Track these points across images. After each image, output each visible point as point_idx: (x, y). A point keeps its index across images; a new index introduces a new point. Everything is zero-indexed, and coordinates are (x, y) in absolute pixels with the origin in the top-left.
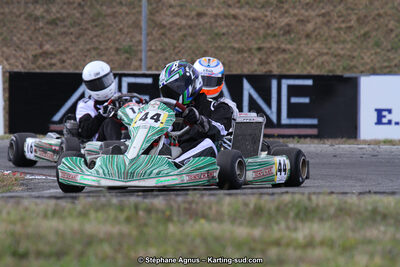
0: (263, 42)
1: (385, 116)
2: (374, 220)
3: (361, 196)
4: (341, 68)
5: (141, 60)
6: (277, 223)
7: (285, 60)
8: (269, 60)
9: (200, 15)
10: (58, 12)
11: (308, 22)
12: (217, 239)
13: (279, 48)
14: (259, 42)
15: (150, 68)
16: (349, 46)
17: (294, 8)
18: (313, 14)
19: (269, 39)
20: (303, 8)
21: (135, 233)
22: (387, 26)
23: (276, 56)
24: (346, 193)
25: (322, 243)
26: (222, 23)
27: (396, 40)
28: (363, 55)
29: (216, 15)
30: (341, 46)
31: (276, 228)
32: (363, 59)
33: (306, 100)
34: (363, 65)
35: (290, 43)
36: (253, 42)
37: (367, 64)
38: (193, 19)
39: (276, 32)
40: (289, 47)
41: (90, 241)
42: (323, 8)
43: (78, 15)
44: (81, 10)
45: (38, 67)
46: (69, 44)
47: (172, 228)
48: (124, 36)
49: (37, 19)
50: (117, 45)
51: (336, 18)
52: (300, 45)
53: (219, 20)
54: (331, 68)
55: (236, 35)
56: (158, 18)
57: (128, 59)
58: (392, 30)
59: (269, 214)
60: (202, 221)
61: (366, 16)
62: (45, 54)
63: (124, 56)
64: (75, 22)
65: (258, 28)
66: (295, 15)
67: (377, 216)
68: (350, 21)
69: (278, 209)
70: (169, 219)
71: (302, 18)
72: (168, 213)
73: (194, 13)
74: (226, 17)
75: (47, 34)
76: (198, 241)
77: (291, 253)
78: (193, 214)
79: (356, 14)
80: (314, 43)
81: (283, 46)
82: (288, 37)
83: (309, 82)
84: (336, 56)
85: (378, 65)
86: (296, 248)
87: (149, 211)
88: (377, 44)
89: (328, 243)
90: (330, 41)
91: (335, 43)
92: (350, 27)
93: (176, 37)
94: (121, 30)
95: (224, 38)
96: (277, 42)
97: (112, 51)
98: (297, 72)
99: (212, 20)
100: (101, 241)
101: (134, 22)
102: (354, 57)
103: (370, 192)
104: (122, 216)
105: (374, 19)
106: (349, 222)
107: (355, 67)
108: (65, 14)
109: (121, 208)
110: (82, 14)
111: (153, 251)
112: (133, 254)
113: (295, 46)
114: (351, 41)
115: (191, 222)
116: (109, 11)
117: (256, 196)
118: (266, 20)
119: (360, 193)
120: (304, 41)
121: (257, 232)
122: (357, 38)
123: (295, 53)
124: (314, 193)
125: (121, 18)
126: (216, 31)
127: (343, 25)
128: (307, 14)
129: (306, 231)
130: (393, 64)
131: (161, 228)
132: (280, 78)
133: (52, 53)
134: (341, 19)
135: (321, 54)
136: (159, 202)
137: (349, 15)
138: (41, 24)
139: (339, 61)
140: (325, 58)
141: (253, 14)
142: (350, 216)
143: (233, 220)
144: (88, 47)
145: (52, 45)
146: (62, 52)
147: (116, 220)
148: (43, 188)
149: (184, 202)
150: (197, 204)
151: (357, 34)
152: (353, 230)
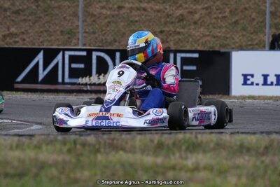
0: (164, 27)
1: (249, 80)
2: (242, 152)
3: (232, 135)
4: (218, 45)
5: (78, 39)
6: (174, 154)
7: (179, 39)
8: (168, 40)
9: (120, 8)
10: (20, 5)
11: (196, 13)
12: (131, 165)
13: (175, 31)
14: (162, 27)
15: (84, 45)
16: (224, 30)
17: (186, 3)
18: (199, 7)
19: (168, 25)
20: (192, 3)
21: (74, 160)
22: (250, 16)
23: (173, 37)
24: (222, 133)
25: (205, 168)
26: (136, 13)
27: (257, 26)
28: (233, 36)
29: (131, 8)
30: (219, 30)
31: (172, 157)
32: (233, 39)
33: (194, 68)
34: (234, 43)
35: (183, 28)
36: (157, 27)
37: (237, 43)
38: (115, 10)
39: (173, 20)
40: (182, 30)
41: (43, 166)
42: (206, 3)
43: (34, 7)
44: (36, 4)
45: (6, 44)
46: (28, 28)
47: (99, 157)
48: (67, 22)
49: (5, 10)
50: (62, 29)
51: (215, 10)
52: (190, 29)
53: (134, 11)
54: (211, 45)
55: (145, 22)
56: (91, 10)
57: (69, 38)
58: (254, 19)
59: (168, 147)
60: (121, 152)
61: (236, 9)
62: (11, 35)
63: (67, 36)
64: (32, 13)
65: (161, 17)
66: (186, 8)
67: (243, 149)
68: (225, 12)
69: (174, 144)
70: (98, 151)
71: (191, 10)
72: (97, 146)
73: (116, 6)
74: (138, 9)
75: (13, 21)
76: (118, 166)
77: (183, 175)
78: (115, 147)
79: (229, 8)
80: (199, 28)
81: (178, 30)
82: (182, 24)
83: (196, 55)
84: (215, 37)
85: (244, 44)
86: (186, 171)
87: (84, 145)
88: (244, 29)
89: (209, 168)
90: (211, 26)
91: (214, 28)
92: (225, 17)
93: (103, 23)
94: (64, 18)
95: (136, 24)
96: (173, 27)
97: (58, 33)
98: (188, 48)
99: (128, 11)
100: (50, 166)
101: (74, 13)
102: (227, 38)
103: (238, 132)
104: (65, 149)
105: (242, 11)
106: (224, 153)
107: (228, 45)
108: (25, 7)
109: (64, 143)
110: (37, 6)
111: (86, 173)
112: (72, 175)
113: (186, 30)
114: (226, 26)
115: (114, 153)
116: (56, 5)
117: (159, 135)
118: (166, 11)
119: (232, 133)
120: (193, 27)
121: (159, 160)
122: (230, 24)
123: (186, 35)
124: (200, 133)
125: (64, 9)
126: (131, 19)
127: (220, 16)
128: (195, 7)
129: (194, 160)
130: (255, 43)
131: (92, 157)
132: (176, 52)
133: (16, 34)
134: (219, 11)
135: (204, 36)
136: (91, 139)
137: (225, 8)
138: (8, 14)
139: (217, 40)
140: (208, 38)
141: (157, 8)
142: (224, 149)
143: (143, 152)
144: (41, 30)
145: (17, 28)
146: (23, 33)
147: (61, 152)
148: (10, 129)
149: (109, 139)
150: (118, 140)
151: (230, 21)
152: (227, 159)
